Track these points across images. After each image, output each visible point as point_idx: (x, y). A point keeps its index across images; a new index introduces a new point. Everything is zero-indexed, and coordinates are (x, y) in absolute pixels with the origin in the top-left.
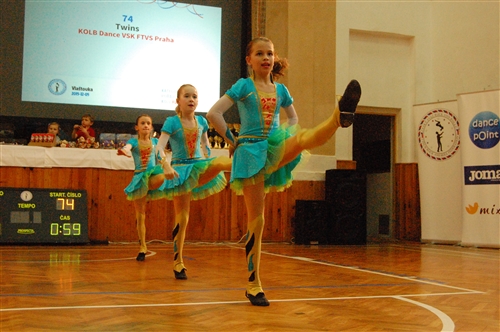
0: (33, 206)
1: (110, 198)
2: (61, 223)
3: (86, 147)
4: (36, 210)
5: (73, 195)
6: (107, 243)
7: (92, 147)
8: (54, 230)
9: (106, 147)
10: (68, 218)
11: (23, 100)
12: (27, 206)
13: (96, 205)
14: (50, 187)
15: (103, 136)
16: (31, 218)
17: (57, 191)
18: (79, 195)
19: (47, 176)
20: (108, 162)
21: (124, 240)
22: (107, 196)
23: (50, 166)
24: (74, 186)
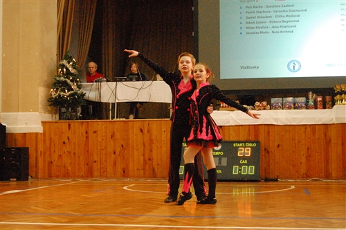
0: (222, 153)
1: (278, 146)
2: (240, 165)
3: (260, 109)
4: (223, 156)
5: (250, 145)
6: (276, 180)
7: (264, 109)
8: (235, 170)
9: (276, 108)
10: (246, 162)
11: (221, 78)
12: (217, 153)
13: (268, 152)
14: (234, 140)
15: (273, 100)
16: (220, 163)
17: (239, 142)
18: (255, 145)
19: (232, 132)
20: (276, 120)
21: (290, 178)
22: (276, 144)
23: (234, 124)
24: (252, 138)
